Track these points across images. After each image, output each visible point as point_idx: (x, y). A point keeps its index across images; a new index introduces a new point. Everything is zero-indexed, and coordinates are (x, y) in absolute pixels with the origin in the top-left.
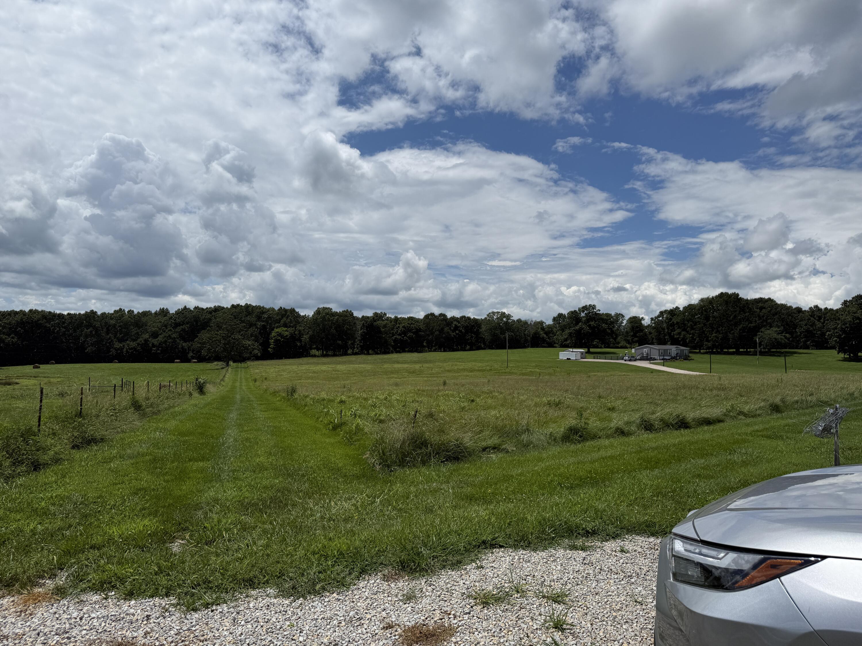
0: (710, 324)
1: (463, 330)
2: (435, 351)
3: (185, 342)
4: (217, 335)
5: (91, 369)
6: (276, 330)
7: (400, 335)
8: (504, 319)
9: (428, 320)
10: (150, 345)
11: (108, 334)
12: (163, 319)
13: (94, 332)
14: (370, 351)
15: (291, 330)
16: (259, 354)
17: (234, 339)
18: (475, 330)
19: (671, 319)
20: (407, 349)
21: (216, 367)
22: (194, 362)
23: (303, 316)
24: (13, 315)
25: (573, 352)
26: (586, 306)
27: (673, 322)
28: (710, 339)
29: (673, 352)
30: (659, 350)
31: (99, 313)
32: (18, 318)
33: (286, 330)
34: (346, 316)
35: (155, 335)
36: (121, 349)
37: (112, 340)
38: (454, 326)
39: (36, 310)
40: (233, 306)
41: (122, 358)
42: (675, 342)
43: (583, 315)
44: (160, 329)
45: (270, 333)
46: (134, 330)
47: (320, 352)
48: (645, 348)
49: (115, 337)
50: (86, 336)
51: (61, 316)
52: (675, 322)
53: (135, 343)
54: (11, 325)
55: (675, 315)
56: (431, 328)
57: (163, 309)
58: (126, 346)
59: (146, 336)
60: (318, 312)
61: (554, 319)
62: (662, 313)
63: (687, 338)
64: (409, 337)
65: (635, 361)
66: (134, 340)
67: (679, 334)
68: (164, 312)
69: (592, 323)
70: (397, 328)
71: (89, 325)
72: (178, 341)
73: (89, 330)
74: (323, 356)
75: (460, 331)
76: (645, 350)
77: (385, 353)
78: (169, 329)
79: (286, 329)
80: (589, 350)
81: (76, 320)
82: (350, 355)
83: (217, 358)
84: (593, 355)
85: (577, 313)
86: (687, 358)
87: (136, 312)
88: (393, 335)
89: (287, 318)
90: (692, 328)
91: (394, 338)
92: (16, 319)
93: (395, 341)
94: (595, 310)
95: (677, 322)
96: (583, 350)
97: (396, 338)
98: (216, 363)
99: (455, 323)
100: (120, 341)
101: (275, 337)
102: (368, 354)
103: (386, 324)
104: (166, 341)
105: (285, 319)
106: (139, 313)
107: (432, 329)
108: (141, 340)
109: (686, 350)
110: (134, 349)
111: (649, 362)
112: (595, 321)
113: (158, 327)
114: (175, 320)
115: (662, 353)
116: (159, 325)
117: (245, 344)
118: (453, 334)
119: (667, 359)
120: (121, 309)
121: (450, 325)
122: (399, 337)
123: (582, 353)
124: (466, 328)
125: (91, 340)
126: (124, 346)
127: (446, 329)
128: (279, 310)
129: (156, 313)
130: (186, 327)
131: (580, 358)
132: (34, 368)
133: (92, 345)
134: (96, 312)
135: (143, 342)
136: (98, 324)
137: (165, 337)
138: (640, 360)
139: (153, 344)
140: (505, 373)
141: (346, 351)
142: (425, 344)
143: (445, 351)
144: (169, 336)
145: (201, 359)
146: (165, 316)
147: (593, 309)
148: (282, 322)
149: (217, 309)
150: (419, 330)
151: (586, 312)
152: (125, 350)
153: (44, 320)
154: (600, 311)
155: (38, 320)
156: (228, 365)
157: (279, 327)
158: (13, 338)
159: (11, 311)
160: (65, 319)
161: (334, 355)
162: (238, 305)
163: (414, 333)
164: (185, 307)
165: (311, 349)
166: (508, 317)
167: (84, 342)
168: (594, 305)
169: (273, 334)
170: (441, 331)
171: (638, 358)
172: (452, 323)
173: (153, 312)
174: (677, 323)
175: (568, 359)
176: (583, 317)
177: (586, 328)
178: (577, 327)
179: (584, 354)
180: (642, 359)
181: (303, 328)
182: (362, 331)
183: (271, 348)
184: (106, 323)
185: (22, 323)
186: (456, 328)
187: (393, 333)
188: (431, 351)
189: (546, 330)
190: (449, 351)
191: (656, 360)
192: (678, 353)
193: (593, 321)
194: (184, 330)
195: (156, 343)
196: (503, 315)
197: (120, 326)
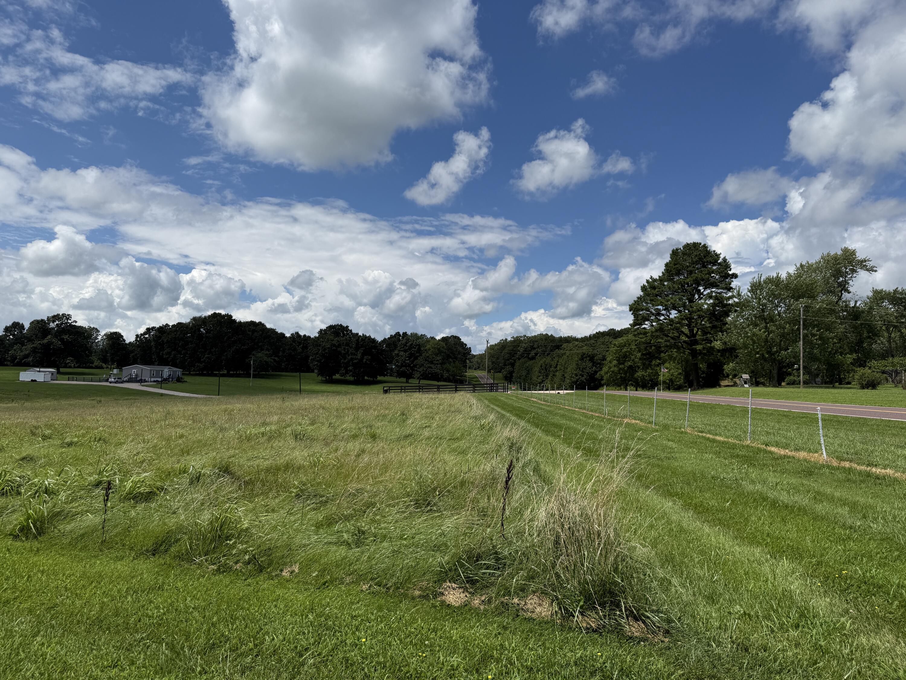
19: (160, 337)
25: (39, 371)
26: (58, 315)
27: (163, 341)
28: (202, 360)
29: (165, 373)
30: (151, 371)
42: (167, 362)
43: (53, 325)
48: (134, 368)
52: (165, 340)
55: (165, 332)
62: (148, 330)
63: (178, 359)
65: (122, 383)
67: (169, 353)
69: (66, 337)
76: (134, 371)
80: (59, 370)
84: (66, 376)
85: (45, 322)
86: (179, 380)
90: (184, 348)
94: (70, 321)
96: (51, 370)
109: (179, 372)
111: (139, 383)
112: (70, 335)
115: (153, 374)
119: (159, 381)
123: (52, 373)
131: (50, 380)
138: (128, 381)
147: (68, 319)
151: (57, 322)
154: (76, 322)
168: (69, 315)
171: (125, 379)
174: (167, 342)
175: (32, 381)
176: (53, 328)
177: (57, 343)
178: (45, 341)
179: (55, 374)
180: (130, 381)
191: (147, 381)
192: (170, 375)
193: (66, 334)
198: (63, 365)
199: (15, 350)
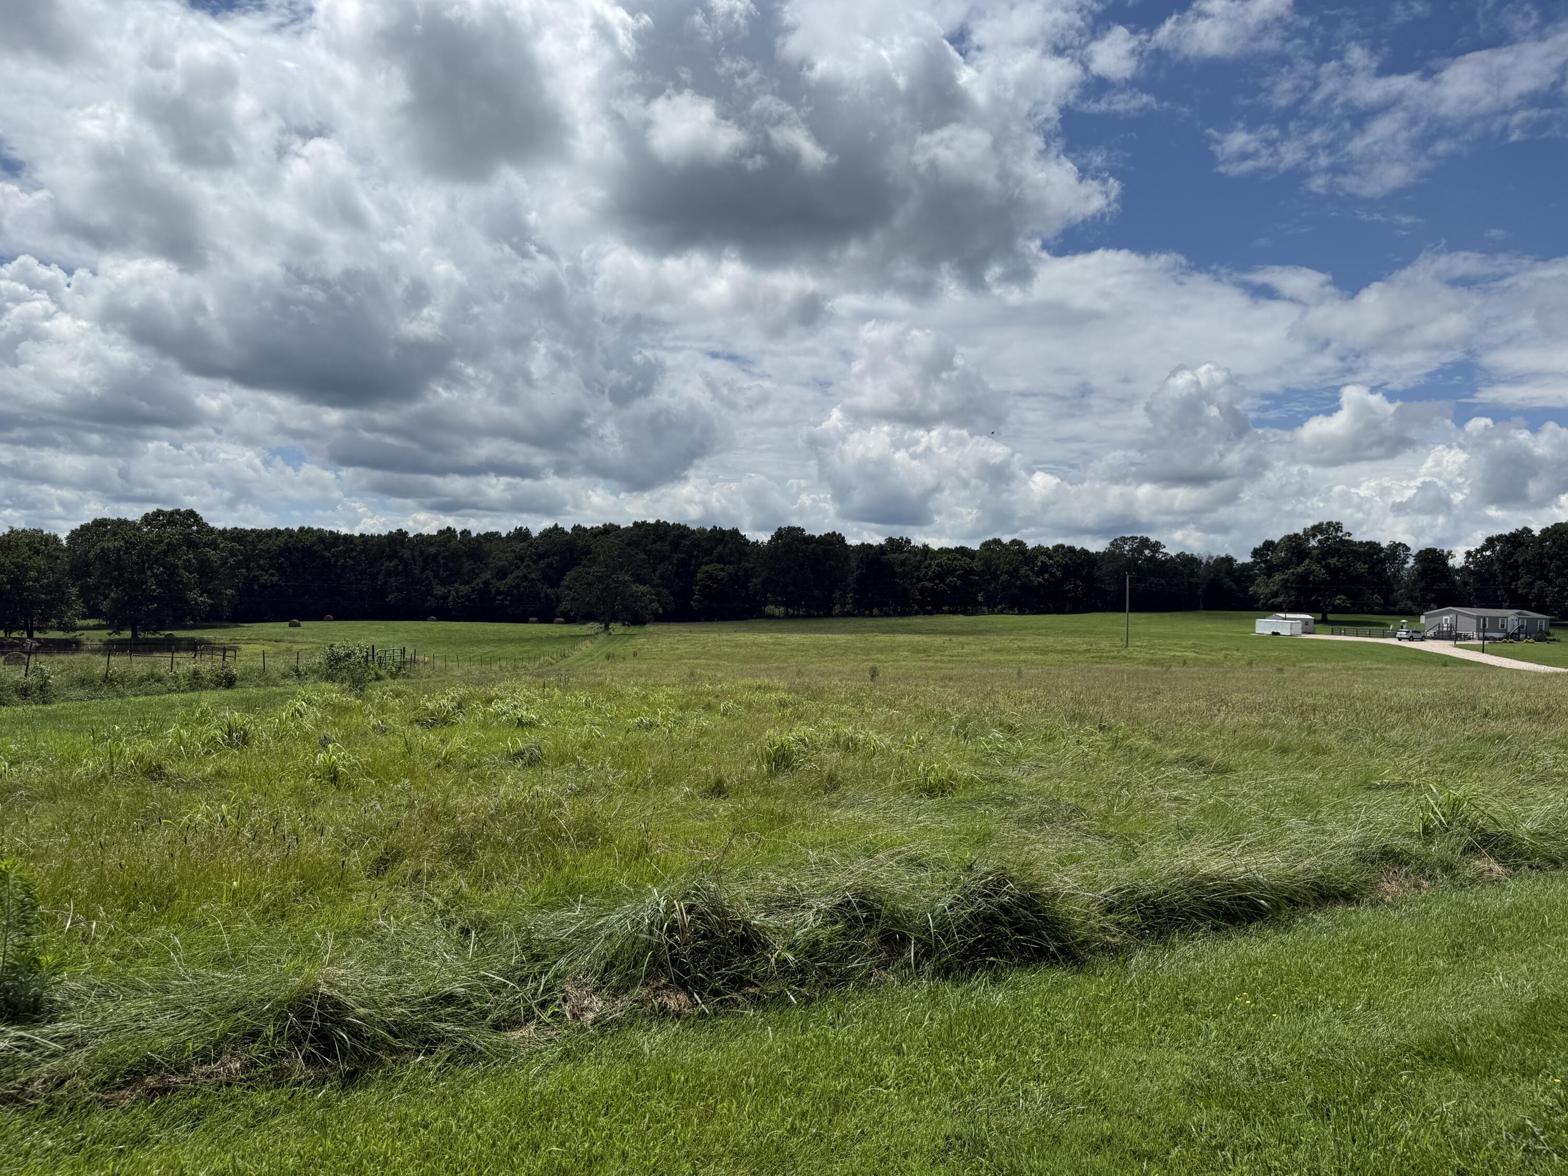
1: (1058, 573)
2: (1001, 612)
3: (552, 587)
4: (588, 573)
5: (377, 630)
6: (705, 568)
7: (931, 580)
8: (1147, 552)
9: (988, 553)
10: (493, 590)
11: (424, 569)
12: (519, 546)
13: (400, 568)
14: (875, 611)
15: (730, 568)
16: (660, 611)
17: (616, 582)
18: (1084, 573)
19: (1511, 554)
20: (945, 608)
21: (589, 632)
22: (560, 623)
23: (754, 543)
24: (274, 536)
25: (1285, 619)
26: (1321, 524)
27: (1516, 561)
29: (1510, 623)
30: (1478, 618)
31: (411, 535)
32: (281, 541)
33: (722, 570)
34: (831, 543)
35: (502, 574)
36: (445, 597)
37: (430, 582)
38: (1039, 564)
39: (309, 528)
40: (635, 523)
41: (444, 614)
42: (1519, 602)
43: (1313, 543)
44: (511, 565)
45: (694, 573)
46: (467, 566)
47: (782, 609)
48: (1447, 613)
49: (436, 576)
50: (388, 574)
51: (348, 539)
52: (1521, 560)
53: (467, 587)
54: (269, 553)
55: (1521, 544)
56: (993, 567)
57: (521, 528)
58: (453, 593)
59: (487, 575)
60: (780, 534)
61: (1256, 553)
62: (1491, 542)
63: (1547, 596)
64: (948, 585)
65: (1423, 639)
66: (466, 583)
67: (1530, 585)
68: (522, 535)
69: (1333, 561)
70: (926, 568)
71: (394, 555)
72: (540, 585)
73: (392, 565)
74: (787, 617)
75: (1053, 575)
76: (1446, 618)
77: (903, 614)
78: (526, 563)
79: (722, 566)
80: (1324, 616)
81: (373, 545)
82: (838, 615)
83: (588, 618)
84: (1330, 627)
85: (1299, 538)
86: (1542, 637)
87: (474, 534)
88: (919, 580)
89: (726, 543)
91: (919, 586)
92: (277, 543)
93: (923, 591)
94: (1340, 534)
95: (1525, 560)
96: (1308, 617)
97: (923, 586)
98: (590, 625)
99: (1042, 558)
100: (444, 582)
101: (702, 580)
102: (871, 615)
103: (906, 559)
104: (517, 586)
105: (720, 548)
106: (479, 535)
107: (996, 570)
108: (478, 583)
109: (1543, 619)
110: (467, 597)
111: (1452, 643)
112: (1340, 557)
113: (507, 560)
114: (536, 549)
115: (1484, 625)
116: (511, 556)
117: (636, 592)
118: (1038, 580)
119: (1495, 639)
120: (449, 528)
121: (1033, 562)
122: (929, 585)
123: (1306, 622)
124: (1065, 568)
125: (396, 581)
126: (449, 592)
127: (1024, 570)
128: (711, 530)
129: (508, 535)
130: (554, 560)
131: (1300, 631)
132: (290, 626)
133: (398, 590)
134: (406, 533)
135: (481, 585)
136: (407, 554)
137: (518, 577)
138: (1434, 638)
139: (498, 589)
140: (1115, 658)
141: (831, 609)
142: (980, 599)
143: (1021, 613)
144: (525, 576)
145: (569, 619)
146: (524, 540)
147: (1336, 530)
148: (716, 553)
149: (610, 530)
150: (970, 571)
151: (1319, 537)
152: (451, 598)
153: (322, 546)
154: (1350, 534)
155: (312, 546)
156: (607, 627)
157: (711, 562)
158: (272, 575)
159: (271, 530)
160: (355, 545)
161: (808, 616)
162: (644, 523)
163: (959, 577)
164: (556, 525)
165: (766, 603)
166: (1156, 546)
167: (385, 583)
168: (1338, 523)
169: (700, 576)
170: (1013, 574)
171: (1430, 634)
172: (1036, 558)
173: (504, 535)
174: (1526, 562)
175: (1275, 634)
176: (1314, 547)
177: (1320, 571)
178: (1300, 569)
179: (1311, 624)
180: (1439, 636)
181: (752, 565)
182: (859, 572)
183: (695, 601)
184: (422, 552)
185: (286, 550)
186: (1044, 568)
187: (918, 576)
188: (993, 613)
189: (1237, 574)
190: (1030, 613)
191: (1470, 639)
192: (1522, 627)
193: (1334, 557)
194: (550, 566)
195: (502, 588)
196: (1145, 542)
197: (444, 558)
198: (1330, 608)
199: (1258, 586)
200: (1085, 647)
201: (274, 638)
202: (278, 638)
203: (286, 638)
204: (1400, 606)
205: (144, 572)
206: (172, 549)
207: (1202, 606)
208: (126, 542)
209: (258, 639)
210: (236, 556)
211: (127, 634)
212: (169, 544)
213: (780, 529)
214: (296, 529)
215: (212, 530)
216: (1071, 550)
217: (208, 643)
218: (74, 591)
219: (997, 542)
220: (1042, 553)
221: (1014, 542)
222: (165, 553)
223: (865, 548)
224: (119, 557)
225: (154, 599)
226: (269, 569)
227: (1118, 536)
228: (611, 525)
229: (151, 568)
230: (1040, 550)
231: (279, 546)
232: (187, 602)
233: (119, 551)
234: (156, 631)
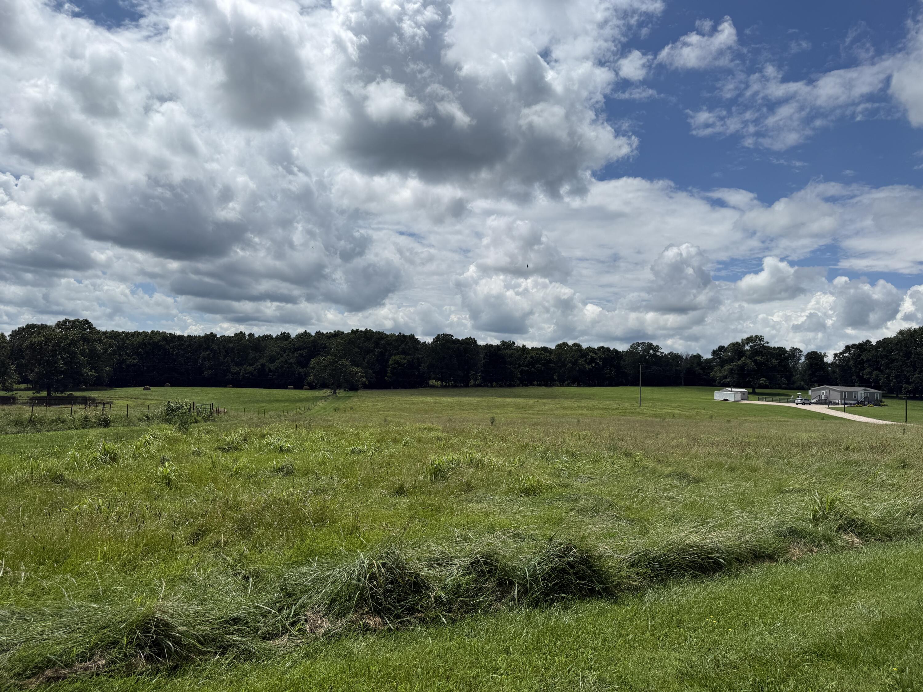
0: (911, 362)
1: (600, 363)
2: (567, 385)
3: (302, 367)
4: (325, 360)
6: (394, 357)
7: (526, 366)
8: (651, 351)
9: (560, 351)
10: (267, 370)
11: (225, 357)
12: (283, 344)
13: (211, 355)
14: (494, 384)
15: (409, 358)
16: (367, 382)
17: (341, 365)
18: (615, 363)
19: (860, 355)
20: (535, 383)
21: (324, 395)
22: (306, 389)
23: (423, 343)
24: (136, 336)
25: (731, 391)
26: (751, 337)
27: (862, 359)
28: (911, 380)
29: (860, 395)
30: (841, 392)
31: (218, 336)
32: (140, 338)
33: (404, 358)
34: (468, 344)
35: (272, 360)
36: (238, 373)
37: (229, 364)
38: (589, 357)
39: (157, 331)
40: (353, 331)
41: (237, 384)
42: (864, 383)
43: (747, 347)
44: (278, 354)
45: (387, 361)
46: (252, 354)
47: (439, 383)
48: (824, 389)
49: (233, 360)
50: (204, 359)
51: (181, 338)
52: (865, 359)
53: (251, 367)
54: (133, 346)
55: (865, 350)
56: (563, 359)
57: (284, 333)
58: (243, 371)
59: (263, 361)
60: (439, 338)
61: (714, 353)
62: (848, 348)
63: (880, 380)
64: (537, 369)
65: (810, 404)
66: (251, 365)
67: (870, 373)
68: (285, 337)
69: (759, 358)
70: (524, 359)
71: (207, 348)
72: (295, 366)
73: (206, 353)
74: (442, 387)
75: (597, 364)
76: (823, 392)
77: (510, 386)
78: (287, 353)
79: (404, 356)
80: (754, 390)
81: (195, 342)
82: (472, 386)
83: (324, 386)
84: (757, 397)
85: (739, 345)
86: (878, 403)
87: (256, 336)
88: (520, 366)
89: (406, 344)
90: (887, 367)
91: (520, 369)
92: (138, 340)
93: (522, 372)
94: (762, 343)
95: (867, 359)
96: (744, 390)
97: (522, 370)
98: (324, 391)
99: (591, 354)
100: (237, 365)
101: (392, 365)
102: (492, 386)
103: (512, 353)
104: (282, 367)
105: (403, 346)
106: (259, 336)
107: (565, 360)
108: (258, 365)
109: (878, 393)
110: (251, 373)
111: (827, 406)
112: (763, 356)
113: (276, 352)
114: (294, 345)
115: (845, 396)
116: (278, 349)
117: (353, 371)
118: (588, 367)
119: (851, 404)
120: (241, 332)
121: (586, 356)
122: (525, 369)
123: (743, 393)
124: (604, 360)
125: (208, 363)
127: (581, 361)
128: (398, 335)
129: (277, 337)
130: (304, 352)
131: (740, 399)
132: (144, 390)
133: (209, 369)
134: (216, 335)
135: (259, 366)
136: (215, 347)
137: (282, 361)
138: (816, 403)
139: (270, 369)
141: (468, 382)
142: (555, 377)
143: (579, 386)
144: (286, 361)
145: (312, 387)
146: (286, 340)
147: (760, 340)
148: (401, 348)
149: (338, 334)
150: (549, 361)
151: (751, 344)
152: (241, 374)
153: (165, 342)
154: (768, 343)
155: (159, 342)
156: (335, 392)
157: (398, 354)
158: (134, 359)
159: (135, 332)
160: (184, 342)
161: (455, 386)
162: (358, 330)
163: (543, 365)
164: (306, 331)
165: (430, 379)
166: (657, 348)
167: (202, 365)
168: (761, 336)
169: (391, 362)
170: (575, 363)
171: (814, 401)
172: (588, 354)
173: (274, 337)
174: (868, 360)
175: (725, 400)
176: (747, 350)
177: (751, 364)
178: (740, 363)
179: (746, 394)
180: (819, 402)
181: (422, 356)
182: (485, 360)
183: (388, 377)
184: (224, 347)
185: (143, 344)
186: (592, 360)
187: (519, 363)
188: (562, 385)
189: (703, 365)
190: (584, 386)
191: (837, 404)
192: (866, 397)
193: (759, 356)
194: (301, 355)
195: (272, 368)
196: (650, 346)
197: (238, 350)
198: (757, 385)
199: (715, 372)
200: (616, 406)
201: (134, 397)
202: (136, 397)
203: (141, 397)
204: (797, 384)
205: (56, 356)
206: (74, 343)
207: (683, 383)
208: (46, 338)
209: (124, 397)
210: (112, 347)
211: (44, 394)
212: (72, 339)
213: (439, 335)
214: (149, 332)
215: (98, 332)
216: (608, 349)
217: (94, 399)
218: (13, 367)
219: (565, 344)
220: (591, 351)
221: (575, 344)
222: (70, 345)
223: (489, 347)
224: (41, 347)
225: (62, 373)
226: (133, 355)
227: (635, 342)
228: (339, 331)
229: (60, 354)
230: (590, 349)
231: (139, 342)
232: (82, 375)
233: (41, 343)
234: (62, 392)
